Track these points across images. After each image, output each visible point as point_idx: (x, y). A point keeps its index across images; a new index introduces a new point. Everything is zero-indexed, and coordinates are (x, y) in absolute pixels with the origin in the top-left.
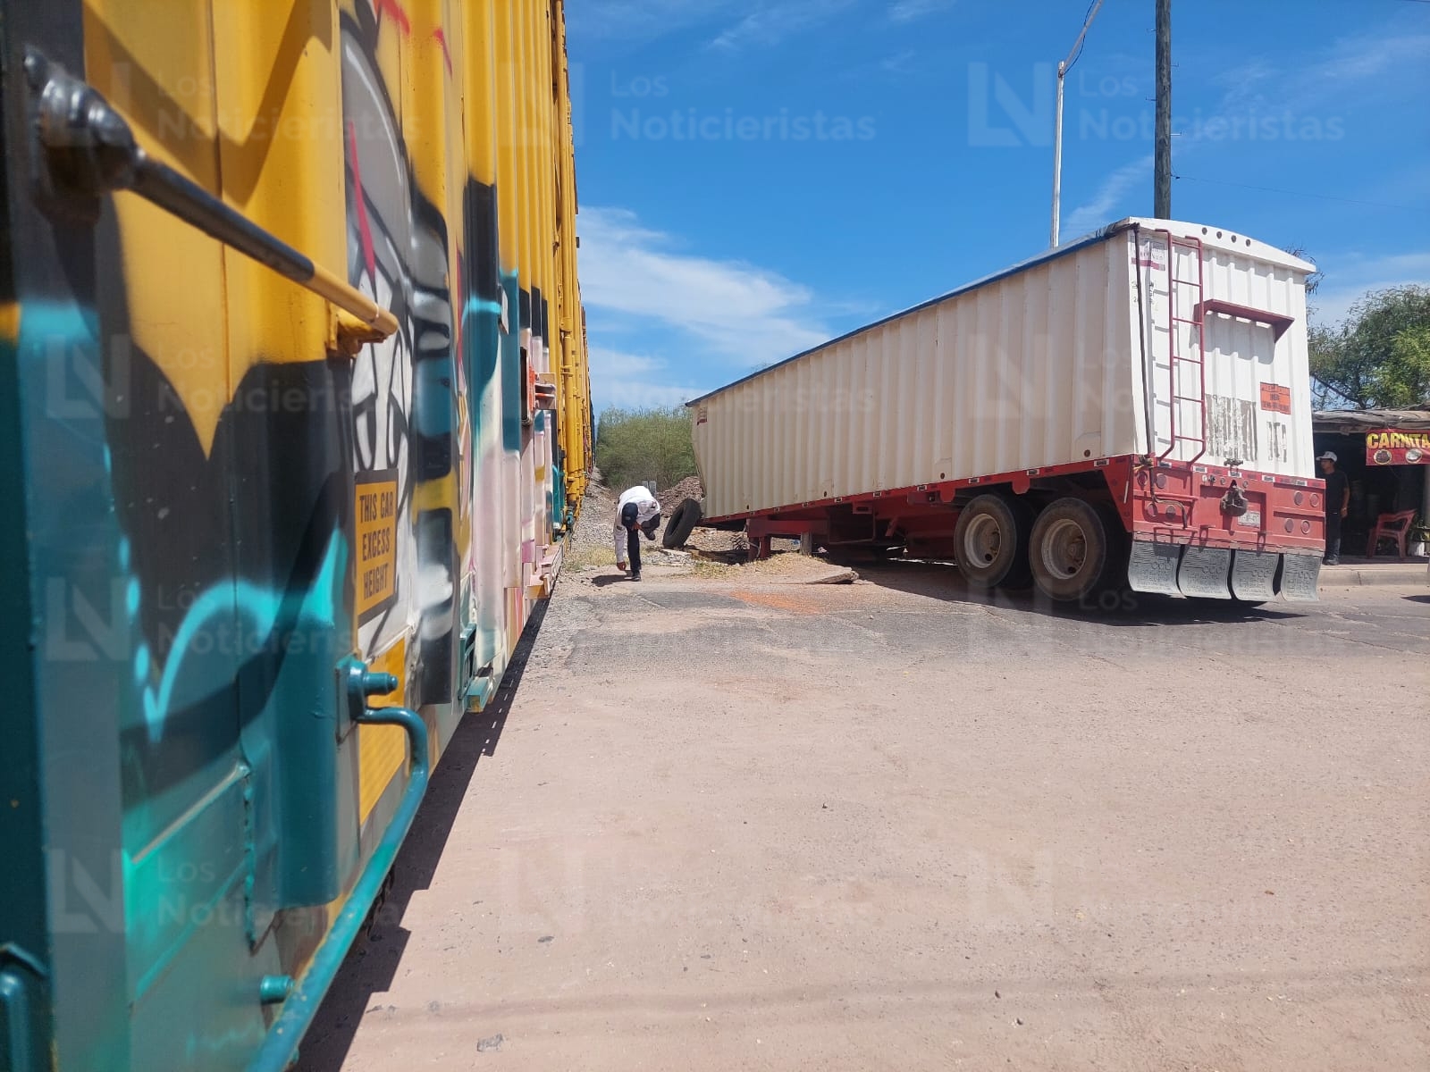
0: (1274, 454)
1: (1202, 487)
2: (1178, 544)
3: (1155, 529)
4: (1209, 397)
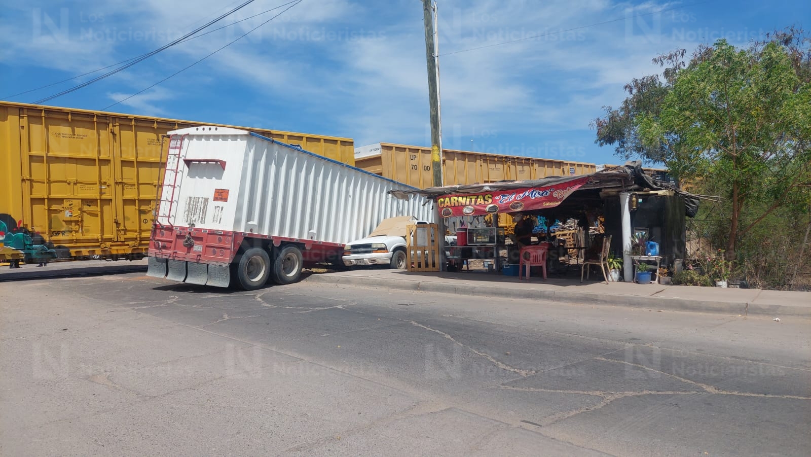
0: (214, 220)
1: (177, 235)
2: (165, 259)
3: (156, 252)
4: (190, 198)
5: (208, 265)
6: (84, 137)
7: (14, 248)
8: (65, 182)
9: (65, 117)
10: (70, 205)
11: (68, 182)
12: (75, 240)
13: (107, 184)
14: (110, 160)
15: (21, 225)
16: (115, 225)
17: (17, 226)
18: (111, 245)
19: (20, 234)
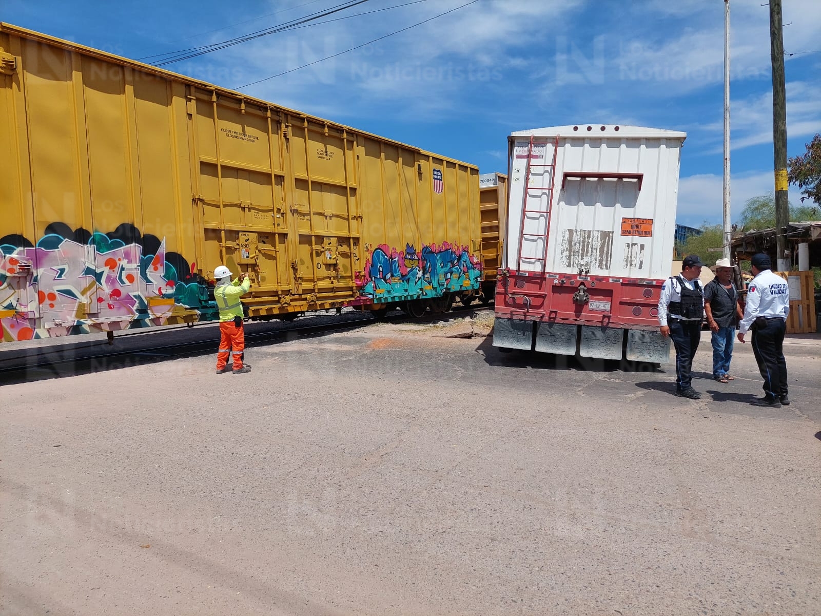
0: (629, 264)
1: (555, 287)
2: (531, 321)
3: (511, 312)
4: (570, 231)
5: (626, 331)
6: (255, 140)
7: (187, 307)
8: (239, 206)
9: (235, 106)
10: (246, 241)
11: (242, 206)
12: (254, 293)
13: (282, 212)
14: (283, 177)
15: (195, 271)
16: (292, 271)
17: (191, 272)
18: (291, 300)
19: (194, 285)
